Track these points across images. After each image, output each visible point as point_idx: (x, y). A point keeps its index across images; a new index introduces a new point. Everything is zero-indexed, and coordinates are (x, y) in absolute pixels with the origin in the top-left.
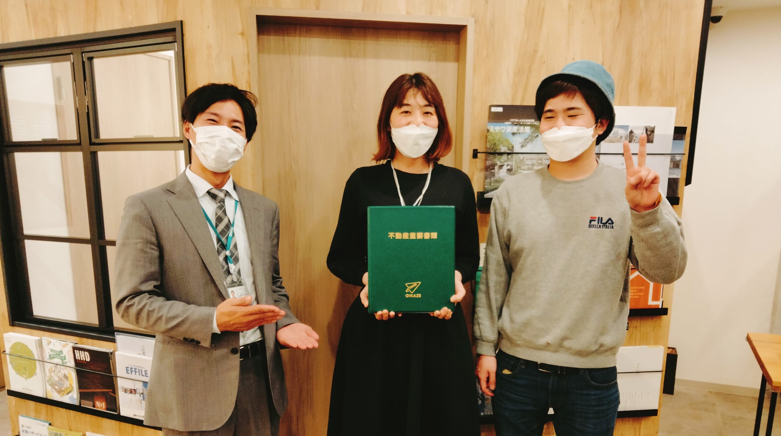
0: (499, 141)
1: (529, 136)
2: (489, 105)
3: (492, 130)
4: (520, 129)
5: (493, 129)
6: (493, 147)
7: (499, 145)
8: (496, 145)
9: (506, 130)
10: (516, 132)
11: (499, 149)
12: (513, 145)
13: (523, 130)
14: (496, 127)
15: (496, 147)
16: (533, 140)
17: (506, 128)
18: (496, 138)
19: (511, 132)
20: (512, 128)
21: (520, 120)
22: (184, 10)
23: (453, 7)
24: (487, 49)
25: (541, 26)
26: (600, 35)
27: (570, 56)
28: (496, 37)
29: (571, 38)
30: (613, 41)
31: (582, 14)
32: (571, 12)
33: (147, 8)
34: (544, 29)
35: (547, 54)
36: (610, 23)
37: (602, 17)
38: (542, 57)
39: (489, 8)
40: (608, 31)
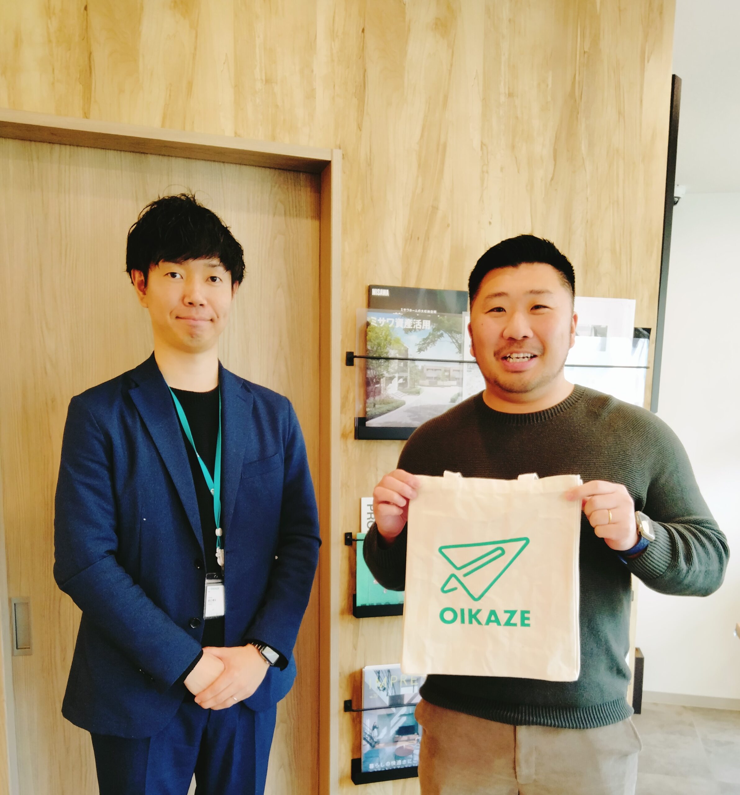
0: (386, 340)
1: (430, 334)
2: (369, 285)
3: (373, 324)
4: (416, 323)
5: (375, 322)
6: (377, 349)
7: (386, 347)
8: (381, 346)
9: (395, 324)
10: (410, 327)
11: (387, 353)
12: (406, 347)
13: (420, 326)
14: (380, 318)
15: (381, 349)
16: (436, 341)
17: (395, 320)
18: (381, 336)
19: (402, 327)
20: (404, 321)
21: (416, 311)
23: (307, 130)
24: (363, 199)
25: (442, 171)
26: (527, 190)
27: (485, 219)
28: (375, 182)
29: (486, 192)
30: (546, 200)
31: (500, 155)
32: (485, 152)
34: (447, 175)
35: (452, 213)
36: (541, 174)
37: (529, 164)
38: (445, 216)
39: (363, 137)
40: (539, 185)
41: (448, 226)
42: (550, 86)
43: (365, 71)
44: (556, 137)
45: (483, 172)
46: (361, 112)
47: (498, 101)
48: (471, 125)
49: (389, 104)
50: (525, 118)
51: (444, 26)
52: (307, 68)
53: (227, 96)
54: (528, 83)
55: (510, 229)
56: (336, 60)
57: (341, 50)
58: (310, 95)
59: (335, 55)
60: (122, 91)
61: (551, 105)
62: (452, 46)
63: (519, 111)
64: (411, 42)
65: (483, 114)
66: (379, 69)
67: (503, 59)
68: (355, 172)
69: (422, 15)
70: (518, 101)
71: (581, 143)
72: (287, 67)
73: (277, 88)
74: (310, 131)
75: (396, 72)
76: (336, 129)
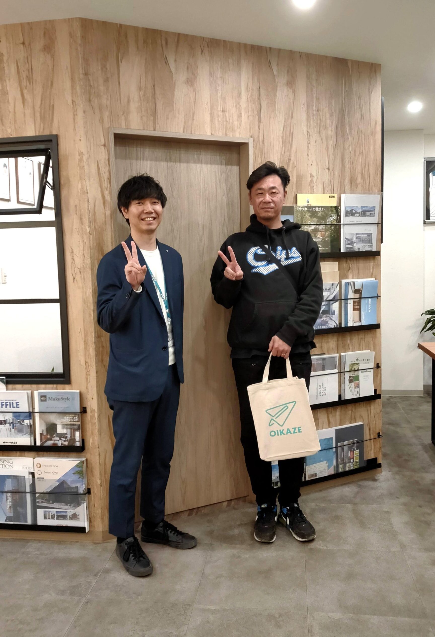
22: (59, 127)
23: (239, 131)
24: (261, 158)
25: (292, 144)
26: (326, 150)
27: (310, 163)
28: (266, 151)
29: (309, 152)
30: (333, 154)
31: (315, 136)
32: (309, 135)
33: (25, 124)
34: (294, 146)
35: (297, 161)
36: (331, 143)
37: (326, 139)
38: (294, 163)
39: (261, 132)
40: (331, 148)
42: (333, 106)
43: (260, 105)
44: (337, 127)
45: (308, 143)
46: (259, 121)
47: (313, 113)
48: (303, 124)
49: (270, 117)
50: (324, 120)
51: (290, 84)
52: (238, 105)
53: (208, 118)
54: (324, 105)
55: (320, 166)
56: (249, 101)
57: (251, 96)
58: (240, 116)
59: (249, 99)
60: (167, 118)
61: (334, 115)
62: (294, 92)
63: (321, 116)
64: (278, 92)
65: (307, 119)
66: (266, 103)
67: (314, 96)
68: (258, 147)
69: (282, 80)
70: (321, 113)
71: (346, 129)
72: (231, 105)
73: (227, 114)
74: (240, 131)
75: (272, 103)
76: (250, 129)
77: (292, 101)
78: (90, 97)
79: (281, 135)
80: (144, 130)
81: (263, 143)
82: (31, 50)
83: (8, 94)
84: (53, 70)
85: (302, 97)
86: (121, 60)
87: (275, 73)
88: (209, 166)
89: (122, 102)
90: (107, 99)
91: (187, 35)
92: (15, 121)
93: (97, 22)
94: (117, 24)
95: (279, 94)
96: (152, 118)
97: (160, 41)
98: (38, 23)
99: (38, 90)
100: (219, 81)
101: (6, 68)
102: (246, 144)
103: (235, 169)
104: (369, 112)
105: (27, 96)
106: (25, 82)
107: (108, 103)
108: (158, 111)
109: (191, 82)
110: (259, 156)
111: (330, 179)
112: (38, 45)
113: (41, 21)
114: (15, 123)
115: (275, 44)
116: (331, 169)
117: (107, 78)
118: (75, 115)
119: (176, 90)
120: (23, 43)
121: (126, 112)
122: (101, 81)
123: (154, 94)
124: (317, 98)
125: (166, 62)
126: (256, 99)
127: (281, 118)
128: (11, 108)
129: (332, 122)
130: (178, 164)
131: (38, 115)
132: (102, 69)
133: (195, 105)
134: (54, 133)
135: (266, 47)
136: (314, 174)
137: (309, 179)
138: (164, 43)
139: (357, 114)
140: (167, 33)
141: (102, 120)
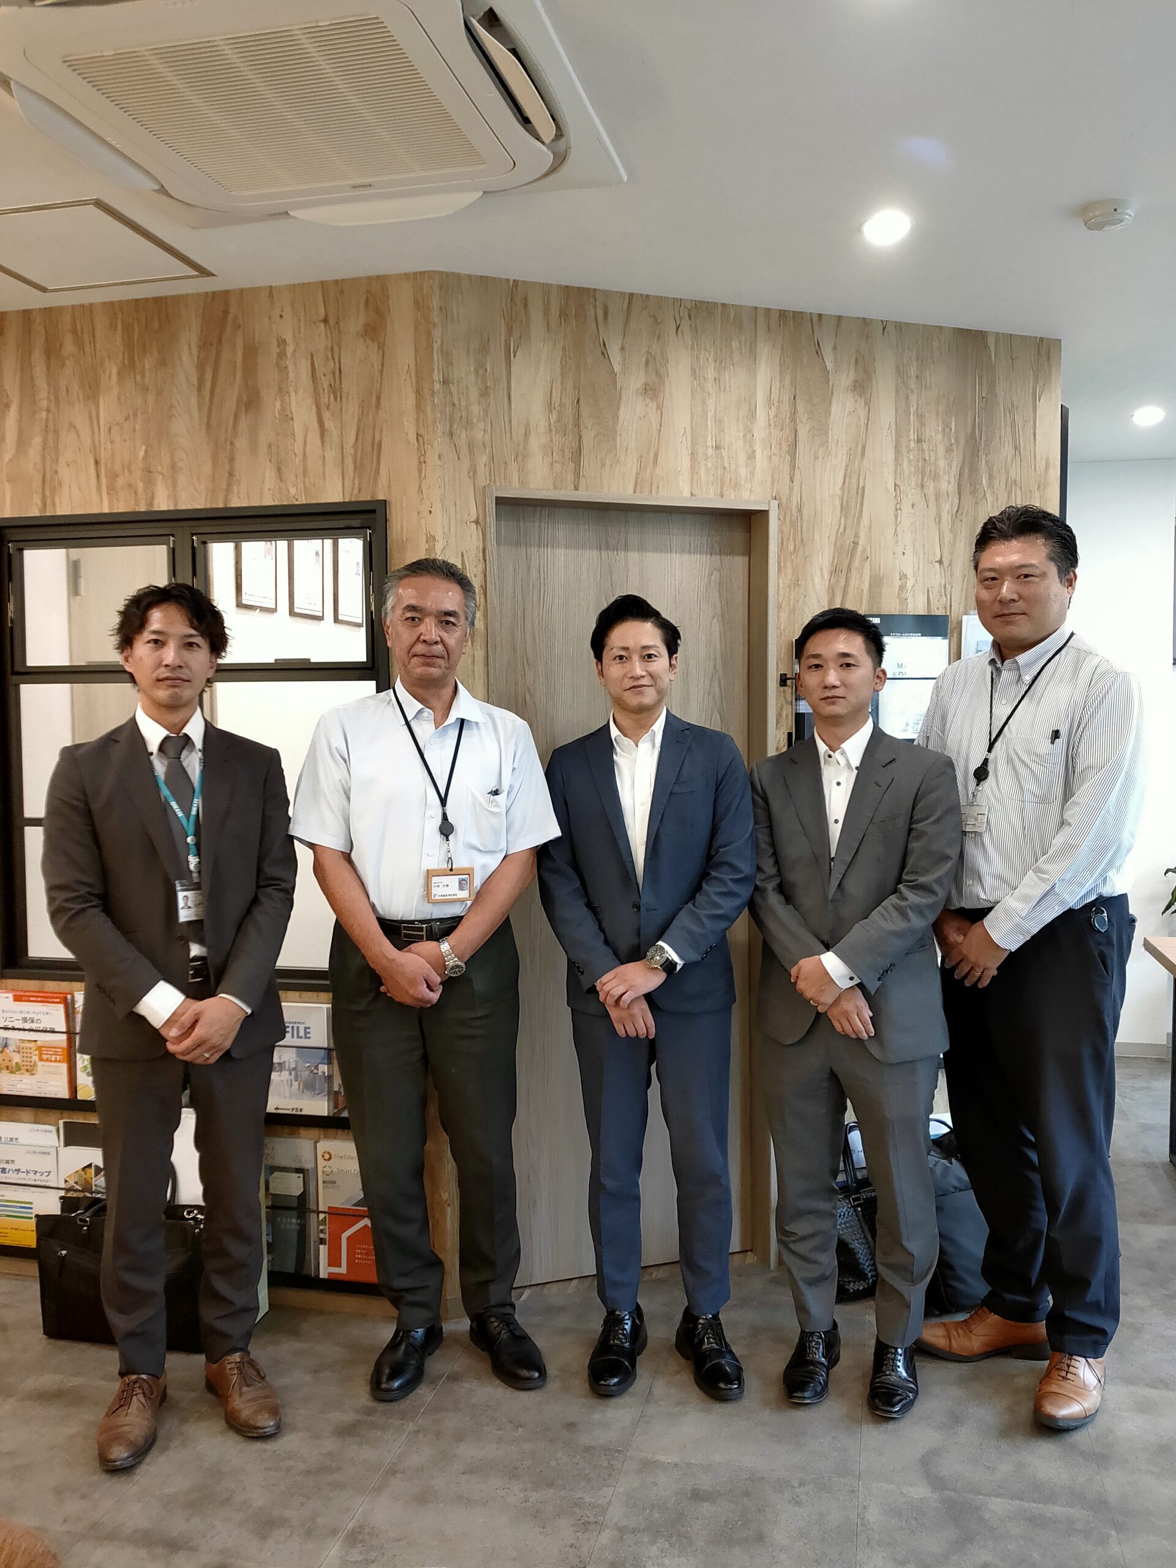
22: (389, 487)
23: (749, 486)
24: (795, 541)
25: (861, 511)
26: (936, 522)
27: (899, 550)
28: (805, 525)
29: (899, 526)
30: (953, 530)
31: (911, 493)
32: (898, 492)
33: (325, 479)
34: (865, 514)
35: (871, 547)
36: (946, 507)
37: (937, 500)
38: (864, 550)
39: (795, 487)
40: (946, 518)
41: (867, 558)
42: (953, 429)
43: (796, 432)
44: (960, 474)
45: (897, 509)
46: (793, 467)
47: (908, 447)
48: (885, 470)
49: (816, 458)
50: (933, 459)
51: (862, 387)
52: (749, 433)
53: (685, 463)
54: (934, 430)
55: (921, 557)
56: (773, 425)
57: (777, 416)
58: (751, 457)
59: (772, 420)
60: (603, 465)
61: (954, 447)
62: (868, 403)
63: (927, 454)
64: (834, 403)
65: (896, 459)
66: (807, 429)
67: (912, 410)
68: (788, 518)
69: (843, 379)
70: (925, 446)
71: (982, 477)
72: (733, 435)
73: (725, 453)
74: (752, 486)
75: (821, 430)
76: (772, 484)
77: (863, 422)
78: (451, 426)
79: (839, 493)
80: (556, 488)
81: (800, 511)
82: (340, 333)
83: (293, 419)
84: (381, 372)
85: (886, 412)
86: (514, 351)
87: (830, 366)
88: (686, 556)
89: (514, 435)
90: (485, 431)
91: (648, 296)
92: (305, 471)
93: (470, 276)
94: (508, 280)
95: (836, 409)
96: (572, 465)
97: (593, 311)
98: (355, 281)
99: (352, 410)
100: (710, 387)
101: (291, 369)
102: (764, 514)
103: (740, 562)
104: (1032, 441)
105: (329, 424)
106: (327, 396)
107: (487, 436)
108: (585, 451)
109: (652, 391)
110: (789, 539)
111: (943, 583)
112: (354, 323)
113: (360, 279)
114: (304, 476)
115: (830, 309)
116: (946, 562)
117: (487, 388)
118: (422, 462)
119: (622, 409)
120: (325, 321)
121: (521, 456)
122: (474, 394)
123: (578, 417)
124: (917, 416)
125: (604, 354)
126: (787, 421)
127: (838, 459)
128: (298, 448)
129: (950, 465)
130: (622, 554)
131: (349, 461)
132: (476, 371)
133: (659, 437)
134: (381, 497)
135: (811, 314)
136: (909, 573)
137: (898, 583)
138: (600, 313)
139: (1006, 445)
140: (606, 293)
141: (473, 472)
